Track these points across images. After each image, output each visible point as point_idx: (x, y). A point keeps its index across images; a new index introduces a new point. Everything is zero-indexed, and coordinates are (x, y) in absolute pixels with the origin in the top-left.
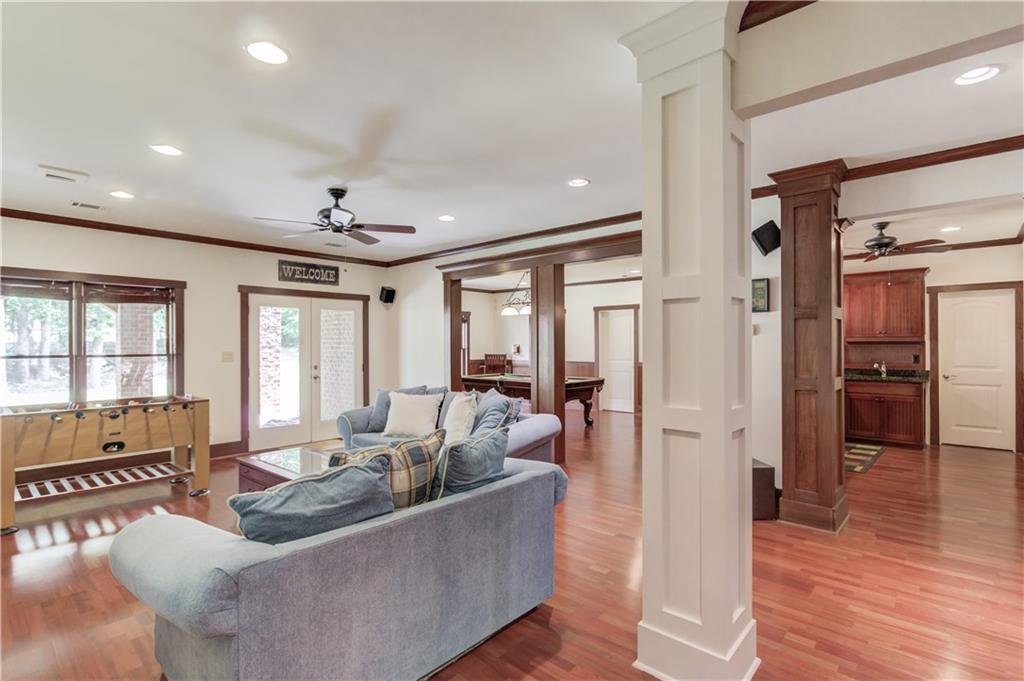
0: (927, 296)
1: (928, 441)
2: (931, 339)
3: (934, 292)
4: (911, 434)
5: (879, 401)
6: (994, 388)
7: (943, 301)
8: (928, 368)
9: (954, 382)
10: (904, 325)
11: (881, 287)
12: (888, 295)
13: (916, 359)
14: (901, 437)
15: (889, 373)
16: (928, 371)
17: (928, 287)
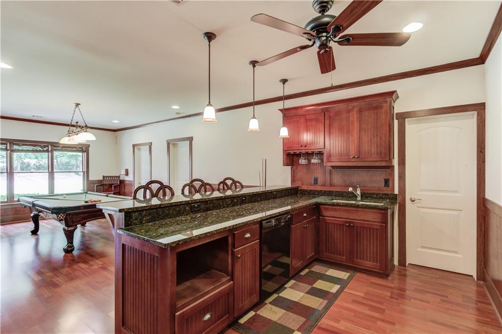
0: (396, 122)
1: (396, 262)
2: (399, 164)
3: (402, 117)
4: (377, 262)
5: (349, 226)
6: (458, 212)
7: (410, 127)
8: (396, 192)
9: (420, 205)
10: (374, 150)
11: (355, 112)
12: (360, 120)
13: (387, 182)
14: (368, 264)
15: (364, 196)
16: (397, 195)
17: (396, 113)
